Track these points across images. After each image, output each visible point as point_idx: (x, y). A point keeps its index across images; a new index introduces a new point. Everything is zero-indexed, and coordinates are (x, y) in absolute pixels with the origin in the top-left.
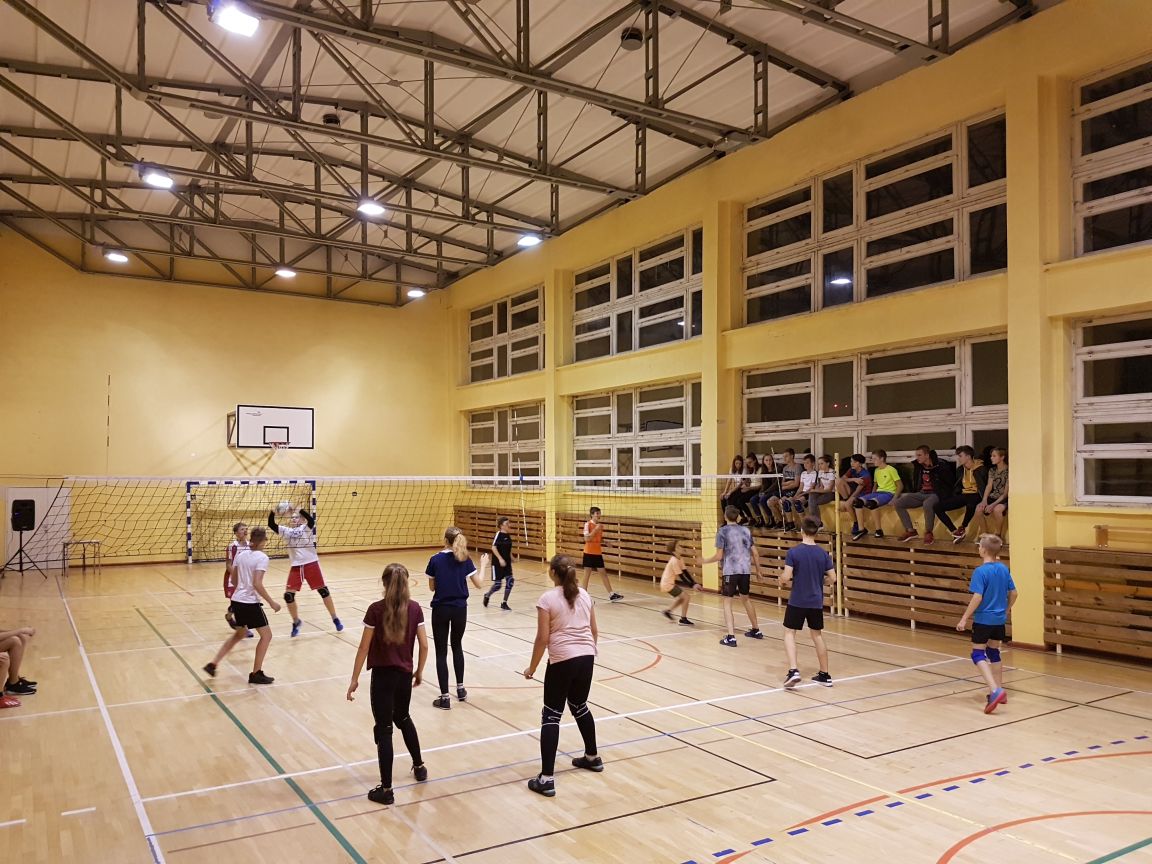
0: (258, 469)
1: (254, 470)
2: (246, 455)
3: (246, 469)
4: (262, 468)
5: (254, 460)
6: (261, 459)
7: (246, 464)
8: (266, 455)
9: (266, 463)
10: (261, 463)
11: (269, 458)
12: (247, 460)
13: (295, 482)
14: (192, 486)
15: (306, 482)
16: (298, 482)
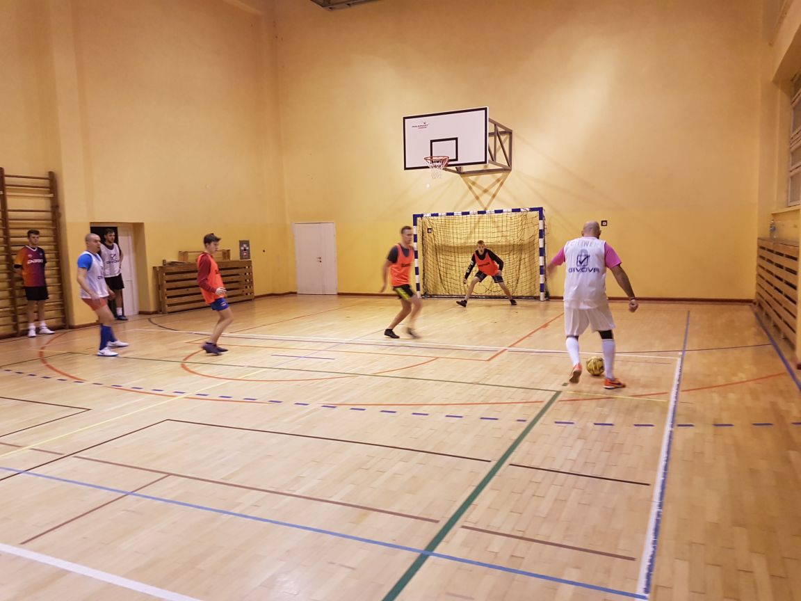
3: (478, 198)
4: (494, 196)
5: (485, 187)
6: (493, 185)
7: (478, 191)
8: (498, 180)
9: (498, 189)
10: (493, 190)
11: (502, 184)
12: (479, 187)
13: (518, 210)
14: (419, 219)
15: (532, 210)
16: (522, 210)
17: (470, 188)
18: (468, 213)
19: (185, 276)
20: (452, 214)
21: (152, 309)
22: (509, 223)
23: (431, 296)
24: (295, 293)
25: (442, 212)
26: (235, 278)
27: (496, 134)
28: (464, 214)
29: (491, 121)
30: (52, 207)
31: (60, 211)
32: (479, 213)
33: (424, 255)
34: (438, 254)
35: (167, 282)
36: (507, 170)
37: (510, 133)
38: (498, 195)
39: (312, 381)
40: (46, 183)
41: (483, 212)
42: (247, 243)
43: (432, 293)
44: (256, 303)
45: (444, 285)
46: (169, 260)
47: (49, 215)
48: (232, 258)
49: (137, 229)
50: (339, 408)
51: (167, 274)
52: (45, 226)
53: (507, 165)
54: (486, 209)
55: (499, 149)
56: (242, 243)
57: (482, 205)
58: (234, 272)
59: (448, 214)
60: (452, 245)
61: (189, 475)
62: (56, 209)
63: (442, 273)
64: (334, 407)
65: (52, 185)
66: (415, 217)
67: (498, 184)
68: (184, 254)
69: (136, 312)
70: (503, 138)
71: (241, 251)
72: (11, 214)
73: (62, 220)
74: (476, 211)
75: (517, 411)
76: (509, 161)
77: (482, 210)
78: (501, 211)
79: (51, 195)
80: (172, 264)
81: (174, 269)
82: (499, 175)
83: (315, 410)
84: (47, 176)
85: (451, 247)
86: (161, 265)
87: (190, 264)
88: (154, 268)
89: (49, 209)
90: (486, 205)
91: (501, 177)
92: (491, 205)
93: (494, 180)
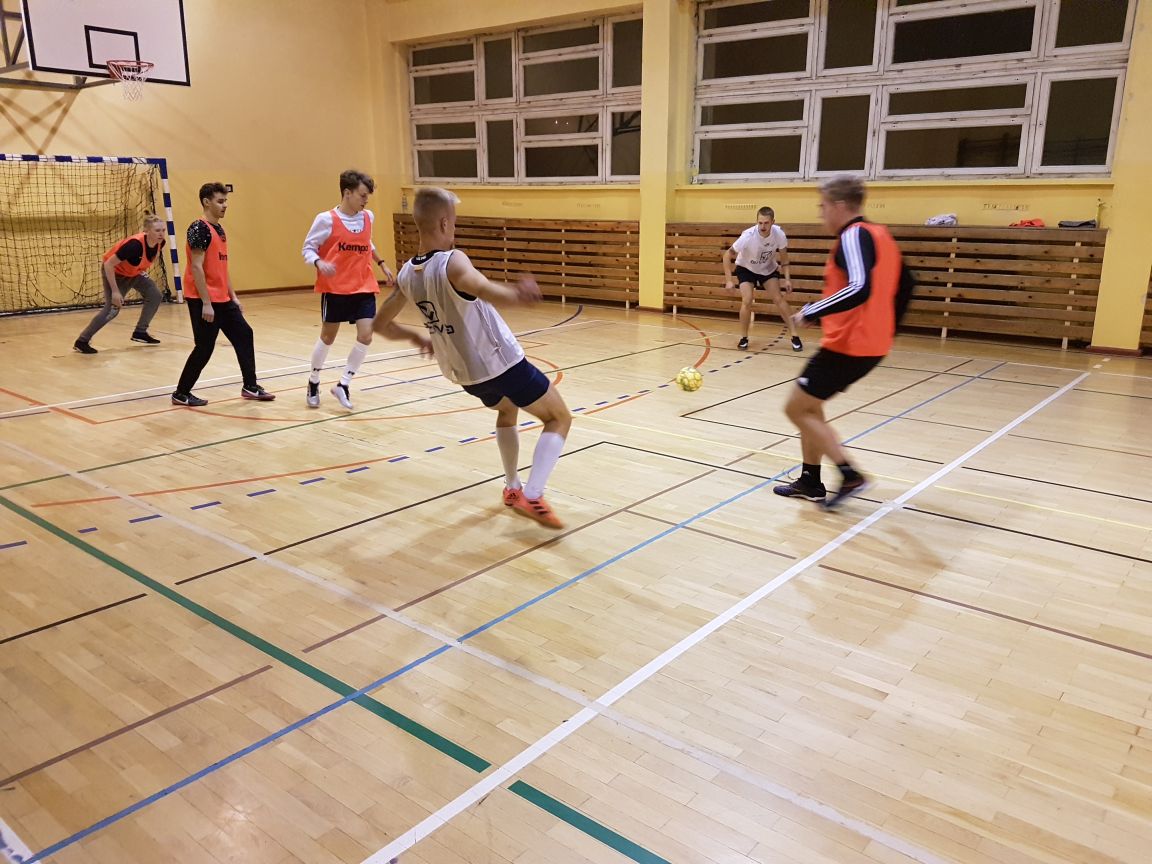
0: (46, 133)
1: (38, 134)
2: (17, 101)
3: (20, 130)
4: (54, 131)
5: (35, 112)
6: (49, 110)
7: (21, 120)
8: (58, 104)
9: (60, 120)
10: (51, 119)
11: (65, 111)
12: (21, 111)
15: (150, 161)
16: (135, 161)
18: (3, 158)
32: (26, 158)
38: (60, 129)
41: (35, 158)
54: (41, 152)
57: (31, 143)
67: (58, 112)
77: (34, 153)
78: (99, 160)
82: (59, 95)
90: (39, 144)
91: (62, 98)
92: (52, 144)
93: (50, 103)
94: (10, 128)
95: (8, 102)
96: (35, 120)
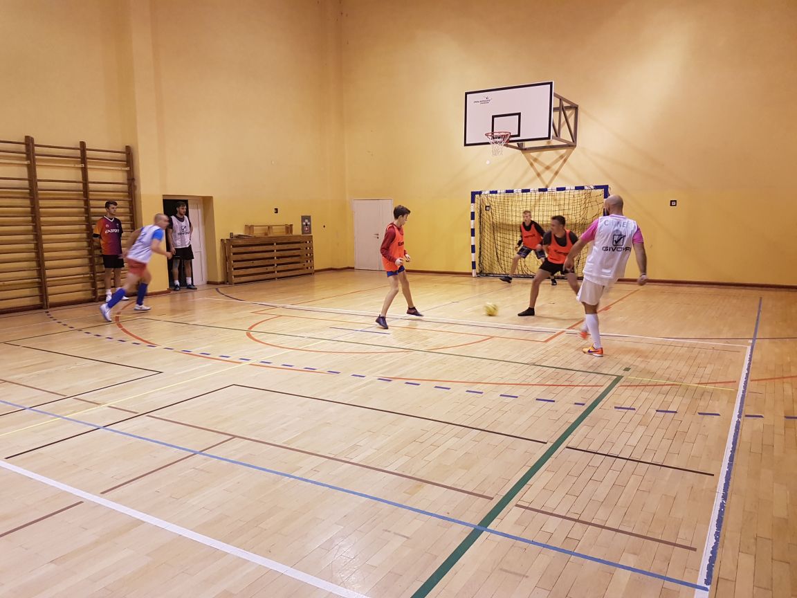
1: (547, 176)
2: (540, 159)
3: (539, 175)
4: (557, 173)
5: (548, 164)
6: (556, 161)
7: (539, 168)
8: (561, 157)
9: (561, 166)
11: (565, 161)
12: (541, 164)
13: (582, 188)
14: (477, 196)
15: (597, 187)
16: (586, 188)
17: (532, 164)
18: (528, 191)
19: (250, 249)
20: (512, 191)
21: (220, 279)
22: (571, 202)
23: (487, 275)
24: (353, 268)
25: (501, 189)
26: (296, 252)
27: (561, 109)
28: (524, 191)
29: (555, 95)
30: (128, 180)
31: (136, 184)
32: (540, 190)
33: (480, 233)
34: (496, 232)
35: (234, 254)
36: (571, 146)
37: (576, 108)
38: (561, 172)
39: (368, 355)
40: (123, 156)
41: (545, 190)
42: (309, 218)
43: (488, 272)
44: (316, 276)
45: (500, 264)
46: (236, 233)
47: (125, 187)
48: (294, 233)
49: (206, 202)
50: (394, 382)
51: (233, 247)
52: (122, 198)
53: (571, 141)
54: (547, 186)
55: (564, 124)
56: (304, 218)
57: (543, 181)
58: (296, 246)
59: (508, 192)
60: (511, 223)
61: (253, 438)
62: (132, 181)
63: (499, 252)
64: (390, 381)
65: (128, 158)
66: (473, 194)
67: (562, 161)
68: (250, 228)
69: (205, 282)
70: (568, 113)
71: (303, 226)
72: (91, 186)
73: (137, 192)
74: (537, 189)
75: (575, 395)
76: (574, 137)
77: (544, 187)
78: (563, 189)
79: (128, 169)
80: (239, 237)
81: (240, 242)
82: (563, 151)
83: (371, 382)
84: (124, 150)
85: (509, 225)
86: (229, 238)
87: (256, 238)
88: (222, 240)
89: (126, 182)
90: (547, 182)
91: (565, 154)
92: (554, 182)
93: (558, 157)
94: (535, 174)
95: (535, 160)
96: (548, 168)
